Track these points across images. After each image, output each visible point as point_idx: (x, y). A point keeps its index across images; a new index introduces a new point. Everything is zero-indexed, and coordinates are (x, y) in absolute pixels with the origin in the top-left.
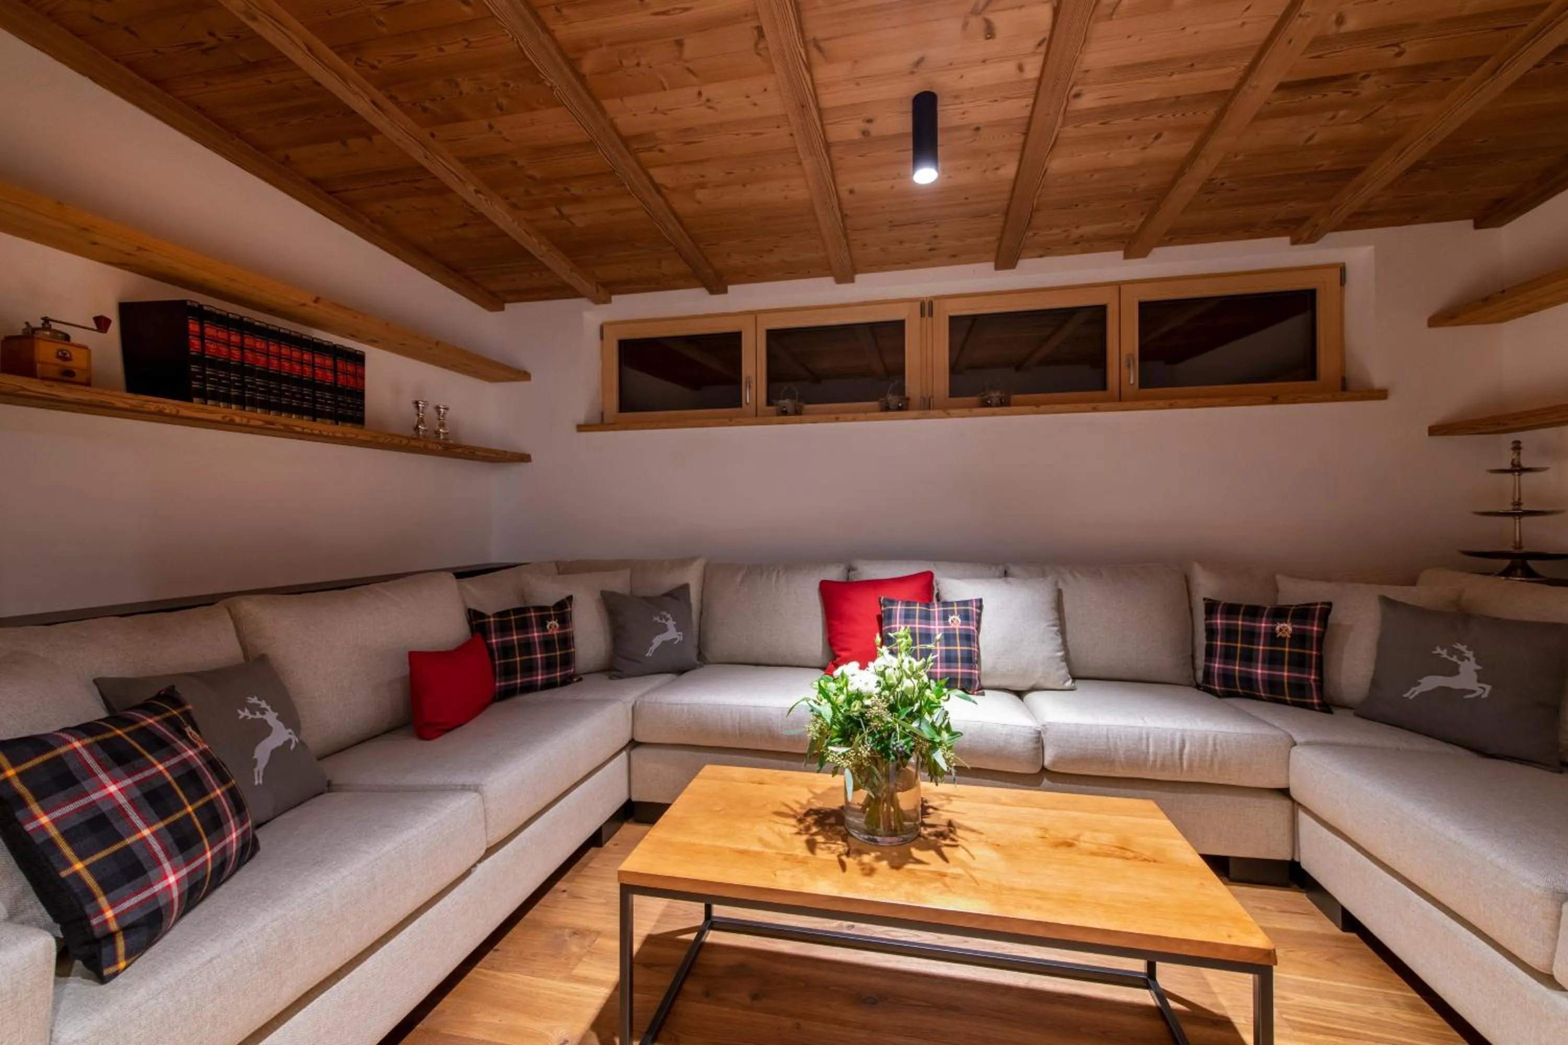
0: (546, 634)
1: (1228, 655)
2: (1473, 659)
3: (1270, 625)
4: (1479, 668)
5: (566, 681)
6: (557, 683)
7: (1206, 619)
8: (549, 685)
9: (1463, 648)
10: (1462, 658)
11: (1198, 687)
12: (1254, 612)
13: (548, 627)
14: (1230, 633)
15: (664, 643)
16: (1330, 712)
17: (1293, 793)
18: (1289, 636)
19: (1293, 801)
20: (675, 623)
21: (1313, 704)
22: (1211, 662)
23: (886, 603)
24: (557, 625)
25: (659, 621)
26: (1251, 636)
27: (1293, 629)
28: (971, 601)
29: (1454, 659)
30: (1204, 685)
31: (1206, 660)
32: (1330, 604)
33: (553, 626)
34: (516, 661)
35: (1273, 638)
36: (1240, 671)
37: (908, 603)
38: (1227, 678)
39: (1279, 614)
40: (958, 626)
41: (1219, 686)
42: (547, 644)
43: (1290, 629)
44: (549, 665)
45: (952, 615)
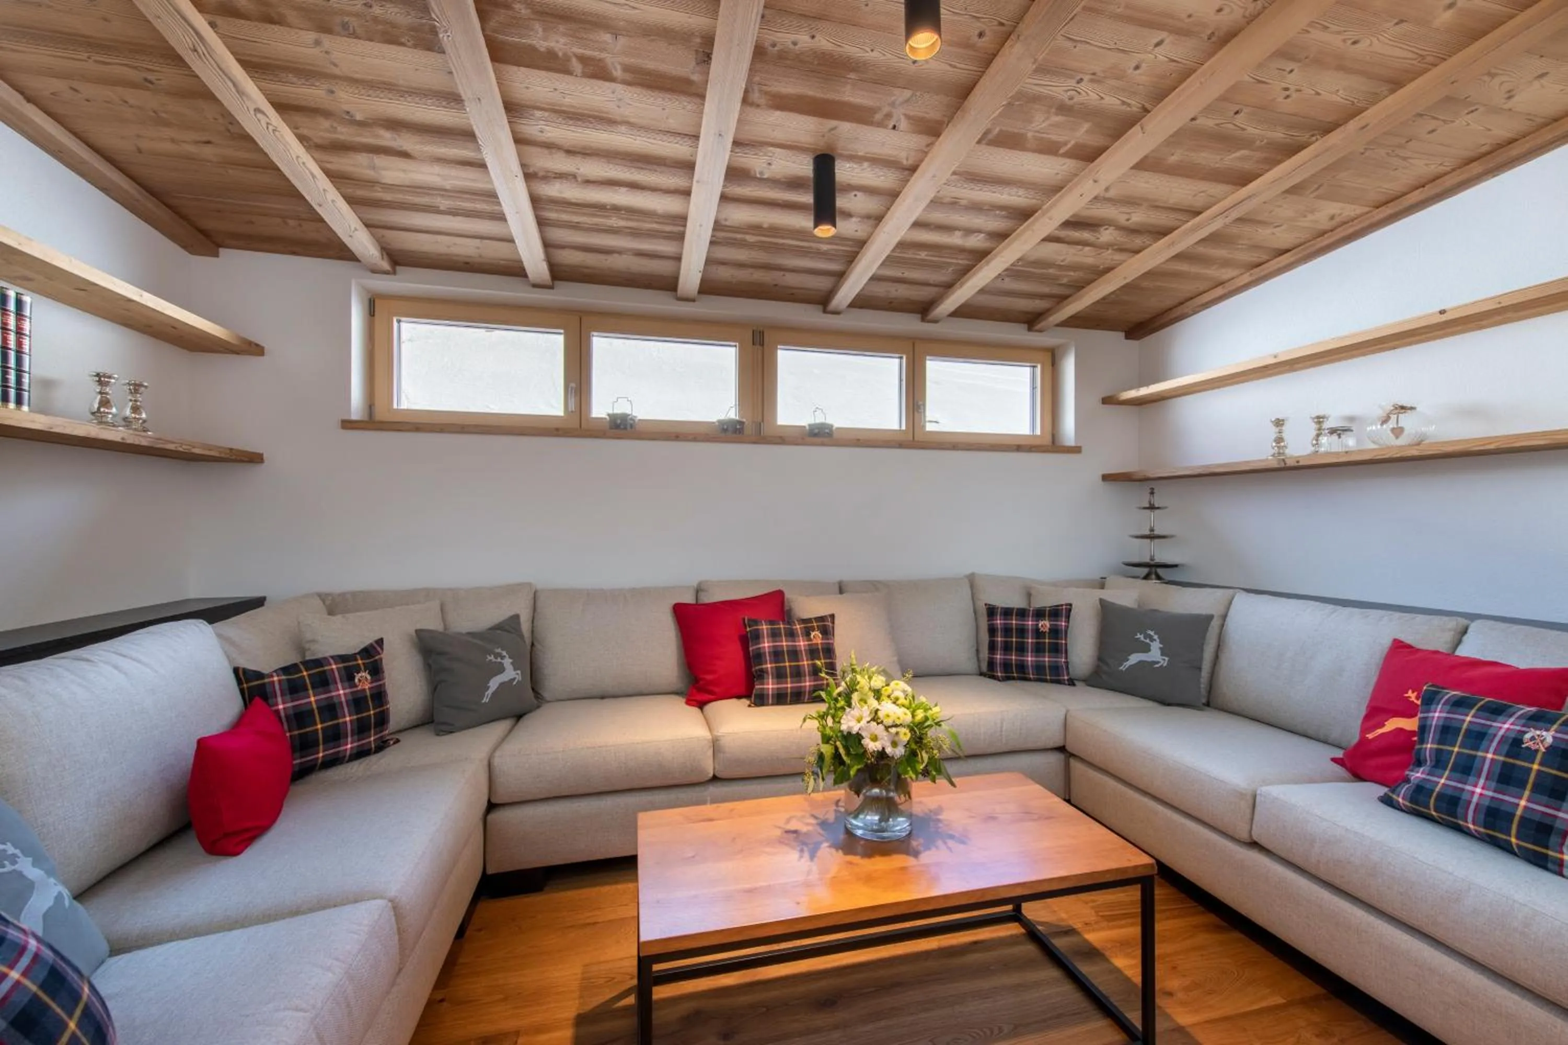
0: (355, 689)
1: (1007, 648)
2: (1158, 640)
3: (1035, 623)
4: (1161, 646)
5: (382, 746)
6: (371, 749)
7: (988, 621)
8: (361, 754)
9: (1152, 633)
10: (1152, 640)
11: (981, 674)
12: (1022, 613)
13: (356, 680)
14: (1007, 631)
15: (502, 685)
16: (1074, 685)
17: (1068, 748)
18: (1048, 631)
19: (1068, 752)
20: (511, 661)
21: (1064, 680)
22: (994, 654)
23: (751, 623)
24: (369, 677)
25: (494, 660)
26: (1022, 631)
27: (1050, 625)
28: (826, 616)
29: (1148, 641)
30: (989, 673)
31: (989, 653)
32: (1071, 605)
33: (363, 680)
34: (317, 730)
35: (1038, 633)
36: (1016, 660)
37: (771, 622)
38: (1006, 666)
39: (1040, 614)
40: (820, 642)
41: (1001, 673)
42: (358, 702)
43: (1048, 625)
44: (362, 728)
45: (813, 631)
